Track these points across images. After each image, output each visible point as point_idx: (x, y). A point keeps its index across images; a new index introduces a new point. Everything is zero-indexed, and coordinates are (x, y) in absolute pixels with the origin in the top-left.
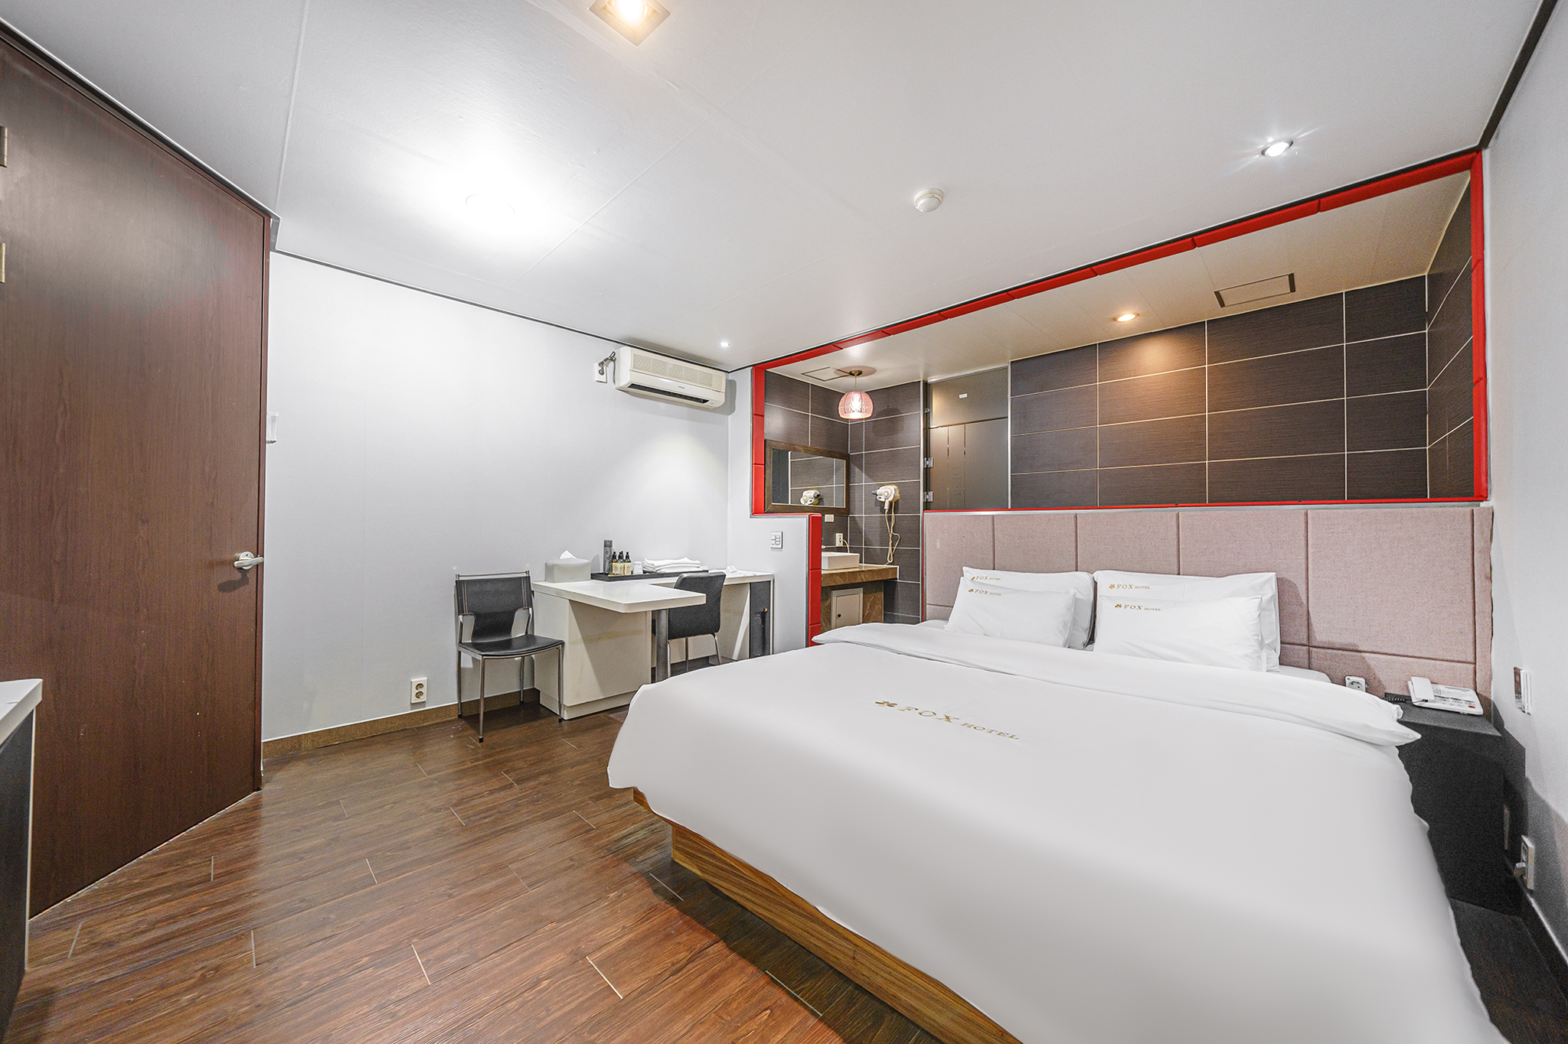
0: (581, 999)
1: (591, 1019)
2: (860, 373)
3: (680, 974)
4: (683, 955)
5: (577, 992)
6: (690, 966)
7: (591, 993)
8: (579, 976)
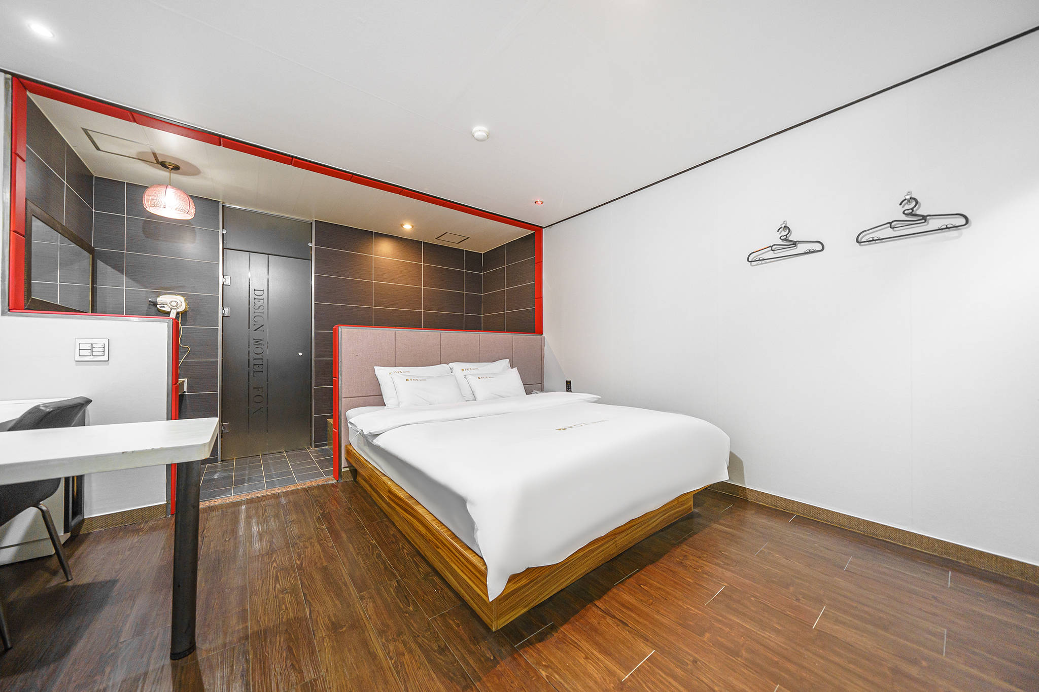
0: (664, 676)
1: (677, 666)
2: (177, 168)
3: (626, 622)
4: (609, 620)
5: (658, 679)
6: (618, 617)
7: (657, 670)
8: (643, 682)
